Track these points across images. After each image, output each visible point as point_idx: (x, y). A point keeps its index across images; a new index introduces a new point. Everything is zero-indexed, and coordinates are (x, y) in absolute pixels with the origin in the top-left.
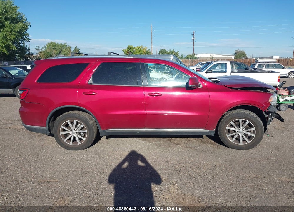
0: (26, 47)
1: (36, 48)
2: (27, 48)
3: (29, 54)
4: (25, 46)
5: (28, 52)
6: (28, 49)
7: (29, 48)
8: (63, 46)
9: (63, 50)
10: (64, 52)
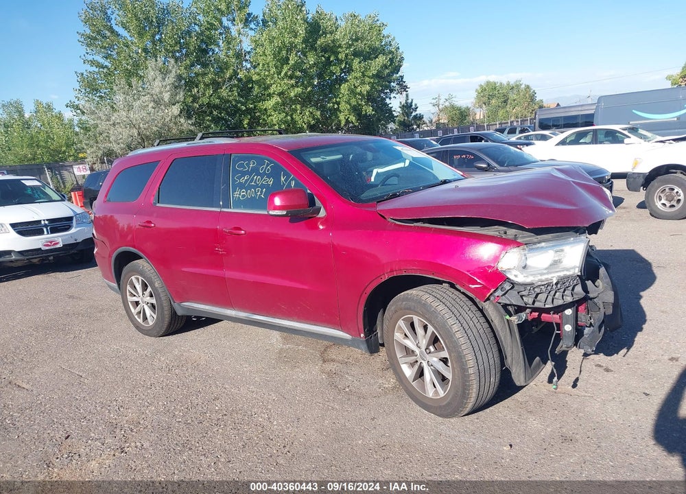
0: (412, 103)
1: (434, 101)
2: (411, 106)
3: (415, 117)
4: (410, 101)
5: (414, 114)
6: (413, 107)
7: (416, 105)
8: (512, 88)
9: (512, 96)
10: (514, 100)
